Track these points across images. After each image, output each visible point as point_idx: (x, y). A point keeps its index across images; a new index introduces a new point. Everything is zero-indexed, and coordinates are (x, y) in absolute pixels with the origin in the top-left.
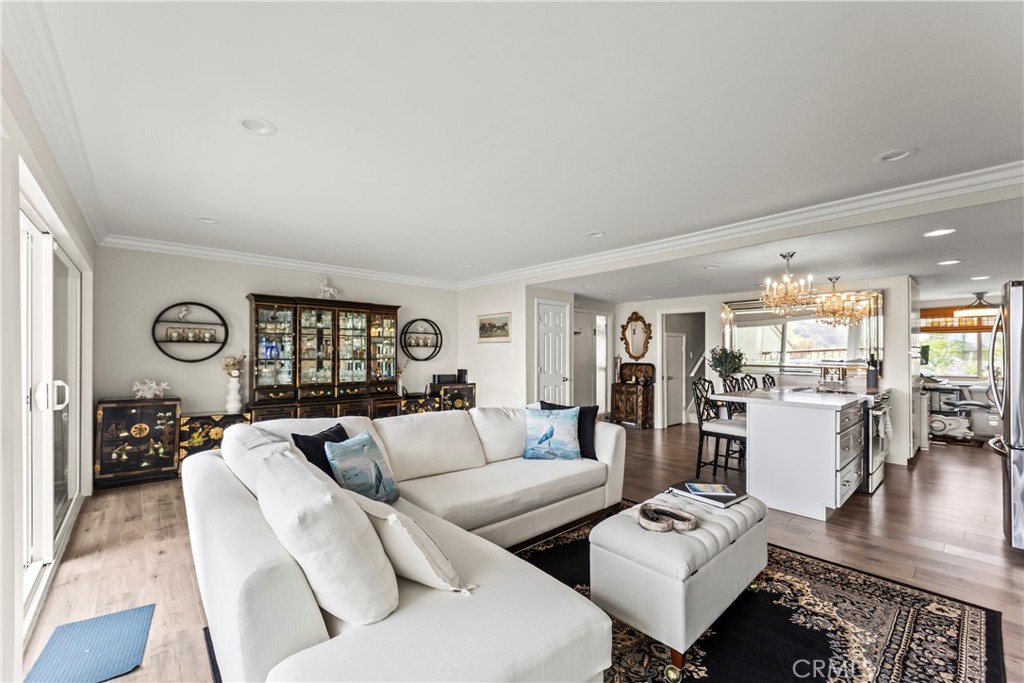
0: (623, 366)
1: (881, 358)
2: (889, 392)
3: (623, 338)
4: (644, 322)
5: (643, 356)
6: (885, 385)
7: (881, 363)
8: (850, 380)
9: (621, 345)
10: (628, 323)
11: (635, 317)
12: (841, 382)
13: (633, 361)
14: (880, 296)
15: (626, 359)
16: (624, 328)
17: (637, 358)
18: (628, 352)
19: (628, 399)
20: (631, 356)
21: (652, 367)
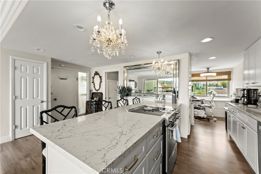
0: (93, 93)
1: (178, 90)
2: (181, 105)
3: (93, 82)
4: (99, 76)
5: (99, 89)
6: (179, 102)
7: (178, 92)
8: (166, 100)
9: (92, 85)
10: (94, 76)
11: (97, 73)
12: (163, 101)
13: (96, 91)
14: (178, 62)
15: (94, 91)
16: (93, 78)
17: (97, 90)
18: (95, 88)
19: (91, 108)
20: (96, 90)
21: (102, 94)
